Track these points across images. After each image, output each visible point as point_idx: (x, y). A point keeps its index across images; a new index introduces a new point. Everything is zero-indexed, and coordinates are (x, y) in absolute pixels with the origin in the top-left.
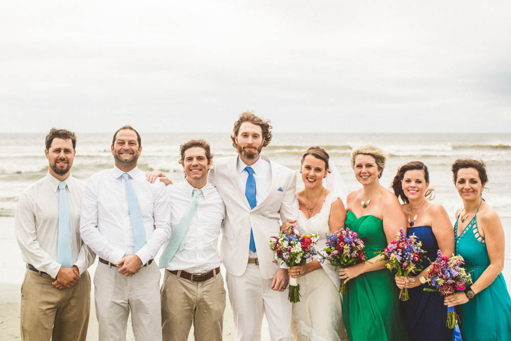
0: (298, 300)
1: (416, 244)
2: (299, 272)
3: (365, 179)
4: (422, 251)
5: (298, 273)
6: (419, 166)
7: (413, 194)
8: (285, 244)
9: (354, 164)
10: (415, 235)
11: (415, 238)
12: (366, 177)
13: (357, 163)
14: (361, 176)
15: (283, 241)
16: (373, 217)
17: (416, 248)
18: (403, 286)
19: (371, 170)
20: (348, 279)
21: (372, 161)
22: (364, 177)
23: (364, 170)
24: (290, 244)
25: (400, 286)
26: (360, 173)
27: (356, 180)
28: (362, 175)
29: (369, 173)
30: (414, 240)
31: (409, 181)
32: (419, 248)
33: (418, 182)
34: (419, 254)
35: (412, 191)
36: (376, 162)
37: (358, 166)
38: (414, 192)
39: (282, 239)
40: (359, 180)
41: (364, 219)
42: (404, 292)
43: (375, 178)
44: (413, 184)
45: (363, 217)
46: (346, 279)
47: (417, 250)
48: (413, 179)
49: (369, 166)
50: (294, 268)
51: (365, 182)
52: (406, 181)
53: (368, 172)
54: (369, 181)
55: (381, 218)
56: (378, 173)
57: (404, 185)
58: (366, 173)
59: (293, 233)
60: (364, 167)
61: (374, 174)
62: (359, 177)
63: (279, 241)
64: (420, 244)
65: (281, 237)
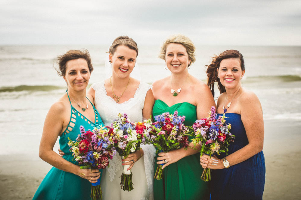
0: (132, 188)
1: (226, 125)
2: (133, 160)
3: (176, 68)
4: (230, 134)
5: (132, 162)
6: (235, 55)
7: (229, 82)
8: (120, 134)
9: (165, 53)
10: (225, 116)
11: (225, 119)
12: (177, 65)
13: (168, 51)
14: (172, 65)
15: (117, 130)
16: (188, 104)
17: (224, 129)
18: (207, 165)
19: (182, 59)
20: (168, 164)
21: (183, 50)
22: (175, 65)
23: (175, 58)
24: (125, 133)
25: (204, 166)
26: (172, 61)
27: (167, 68)
28: (173, 63)
29: (180, 62)
30: (224, 121)
31: (225, 70)
32: (227, 130)
33: (234, 70)
34: (227, 137)
35: (228, 80)
36: (187, 52)
37: (169, 55)
38: (230, 80)
39: (117, 128)
40: (170, 69)
41: (178, 107)
42: (207, 172)
43: (185, 67)
44: (229, 72)
45: (176, 105)
46: (164, 164)
47: (225, 131)
48: (230, 68)
49: (180, 54)
50: (129, 156)
51: (177, 71)
52: (223, 70)
53: (179, 60)
54: (180, 69)
55: (195, 105)
56: (188, 62)
57: (220, 73)
58: (177, 61)
59: (126, 122)
60: (175, 55)
61: (184, 63)
62: (170, 66)
63: (114, 131)
64: (229, 126)
65: (116, 127)
